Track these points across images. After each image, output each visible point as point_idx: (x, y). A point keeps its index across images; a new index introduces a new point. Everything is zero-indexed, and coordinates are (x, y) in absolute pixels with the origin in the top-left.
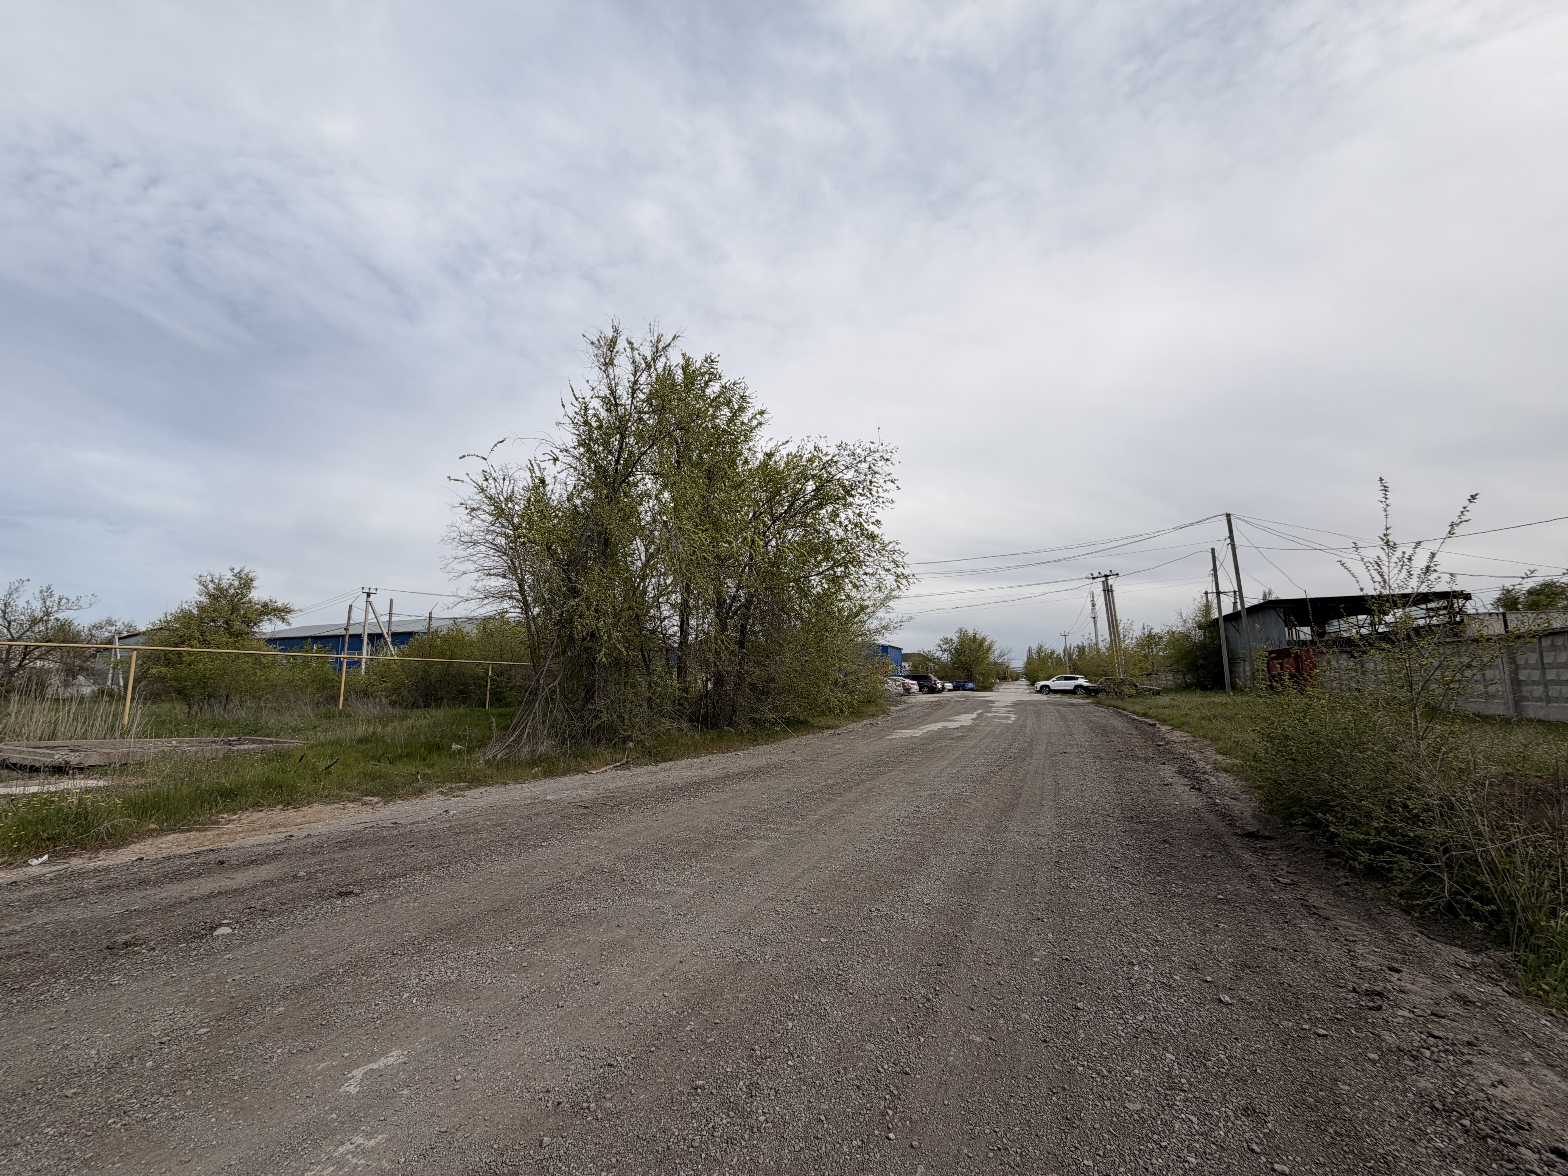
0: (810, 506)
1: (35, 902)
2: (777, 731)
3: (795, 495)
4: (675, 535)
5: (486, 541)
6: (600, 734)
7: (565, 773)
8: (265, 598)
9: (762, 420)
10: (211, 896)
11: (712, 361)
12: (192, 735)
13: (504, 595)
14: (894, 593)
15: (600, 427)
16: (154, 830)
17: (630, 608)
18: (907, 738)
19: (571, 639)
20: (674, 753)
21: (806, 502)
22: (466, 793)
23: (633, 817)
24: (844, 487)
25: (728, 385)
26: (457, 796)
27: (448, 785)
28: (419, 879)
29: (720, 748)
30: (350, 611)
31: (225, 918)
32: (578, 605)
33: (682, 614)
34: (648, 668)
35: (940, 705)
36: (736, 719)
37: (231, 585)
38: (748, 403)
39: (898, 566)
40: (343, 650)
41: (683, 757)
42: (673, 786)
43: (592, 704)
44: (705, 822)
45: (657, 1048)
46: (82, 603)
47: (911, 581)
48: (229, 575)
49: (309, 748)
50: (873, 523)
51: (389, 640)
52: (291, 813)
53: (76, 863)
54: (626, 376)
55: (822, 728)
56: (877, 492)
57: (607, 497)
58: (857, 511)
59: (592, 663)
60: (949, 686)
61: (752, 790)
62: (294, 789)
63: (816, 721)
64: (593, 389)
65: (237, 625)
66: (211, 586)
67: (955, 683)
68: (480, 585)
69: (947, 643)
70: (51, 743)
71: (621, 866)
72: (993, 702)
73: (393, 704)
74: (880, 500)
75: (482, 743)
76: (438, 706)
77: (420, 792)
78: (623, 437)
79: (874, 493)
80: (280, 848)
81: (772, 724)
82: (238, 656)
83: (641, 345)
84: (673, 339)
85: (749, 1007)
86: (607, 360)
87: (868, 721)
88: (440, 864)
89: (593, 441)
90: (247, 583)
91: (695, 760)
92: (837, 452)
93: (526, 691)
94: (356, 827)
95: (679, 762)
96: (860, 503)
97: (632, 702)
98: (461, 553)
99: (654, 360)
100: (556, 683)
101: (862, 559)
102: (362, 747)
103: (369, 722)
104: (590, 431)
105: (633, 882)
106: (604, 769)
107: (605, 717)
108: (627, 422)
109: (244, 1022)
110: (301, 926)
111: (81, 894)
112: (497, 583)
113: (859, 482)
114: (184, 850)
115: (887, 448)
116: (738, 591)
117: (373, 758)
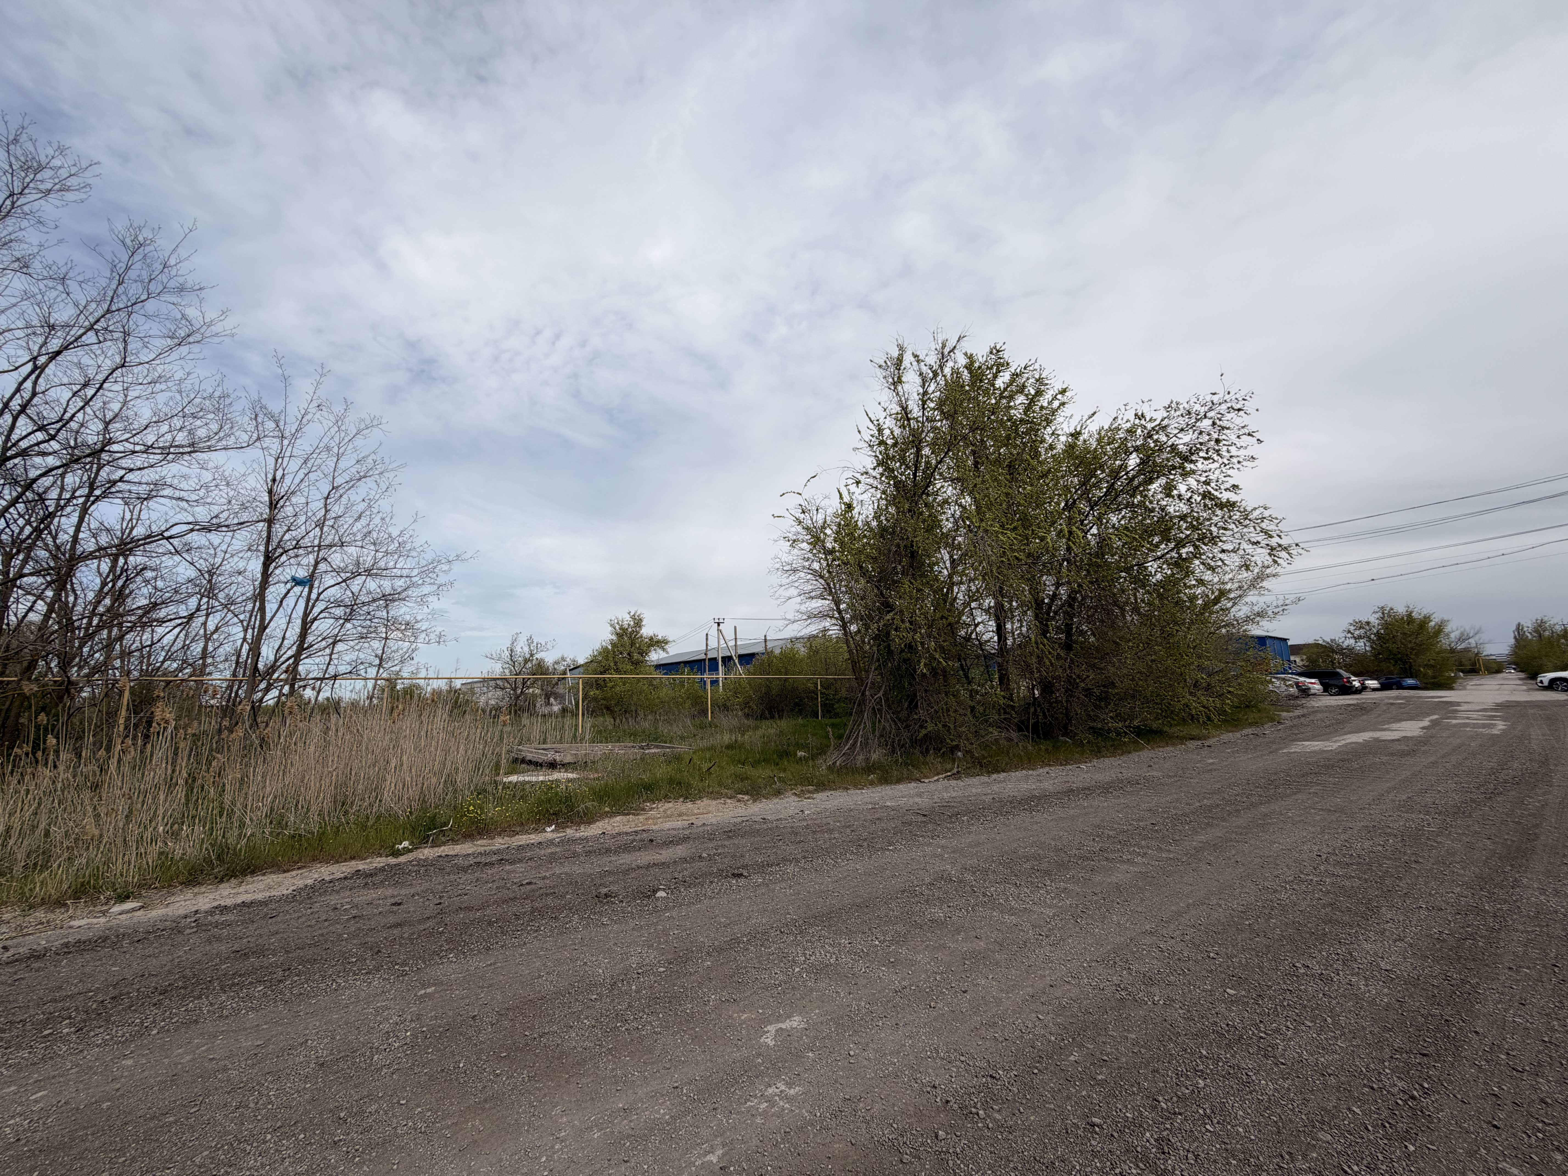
0: (1136, 482)
1: (553, 858)
2: (1125, 742)
3: (1115, 474)
4: (982, 538)
5: (804, 567)
6: (928, 743)
7: (899, 781)
8: (651, 634)
9: (1065, 399)
10: (648, 867)
11: (998, 351)
12: (618, 741)
13: (825, 616)
14: (1268, 571)
15: (895, 445)
16: (608, 812)
17: (942, 617)
18: (1314, 752)
19: (890, 652)
20: (1006, 764)
21: (1132, 480)
22: (815, 796)
23: (973, 828)
24: (1179, 454)
25: (1018, 371)
26: (808, 798)
27: (800, 788)
28: (790, 869)
29: (1057, 759)
30: (707, 639)
31: (661, 884)
32: (893, 619)
33: (997, 619)
34: (967, 677)
35: (1362, 709)
36: (1073, 728)
37: (629, 625)
38: (1047, 384)
39: (1271, 537)
40: (705, 671)
41: (1016, 768)
42: (1010, 799)
43: (916, 713)
44: (1054, 840)
45: (1039, 1070)
46: (548, 646)
47: (1294, 552)
48: (628, 617)
49: (694, 753)
50: (1226, 490)
51: (736, 661)
52: (689, 805)
53: (570, 832)
54: (915, 390)
55: (1183, 739)
56: (1228, 451)
57: (910, 511)
58: (1203, 479)
59: (911, 673)
60: (1372, 683)
61: (1104, 807)
62: (689, 786)
63: (1175, 730)
64: (885, 410)
65: (636, 656)
66: (617, 627)
67: (1383, 680)
68: (803, 608)
69: (1361, 628)
70: (545, 746)
71: (968, 877)
72: (1458, 704)
73: (747, 716)
74: (1235, 460)
75: (822, 751)
76: (781, 717)
77: (778, 793)
78: (919, 450)
79: (1225, 454)
80: (687, 832)
81: (1118, 734)
82: (639, 680)
83: (927, 355)
84: (958, 341)
85: (1143, 1051)
86: (896, 379)
87: (1249, 731)
88: (805, 858)
89: (890, 459)
90: (638, 622)
91: (1031, 772)
92: (1165, 414)
93: (854, 703)
94: (735, 820)
95: (1013, 774)
96: (1205, 468)
97: (956, 711)
98: (785, 581)
99: (941, 367)
100: (880, 694)
101: (1215, 534)
102: (730, 752)
103: (731, 731)
104: (886, 449)
105: (984, 895)
106: (936, 778)
107: (930, 727)
108: (921, 435)
109: (686, 969)
110: (711, 898)
111: (575, 855)
112: (818, 604)
113: (1201, 444)
114: (627, 829)
115: (1237, 396)
116: (1057, 588)
117: (739, 762)
